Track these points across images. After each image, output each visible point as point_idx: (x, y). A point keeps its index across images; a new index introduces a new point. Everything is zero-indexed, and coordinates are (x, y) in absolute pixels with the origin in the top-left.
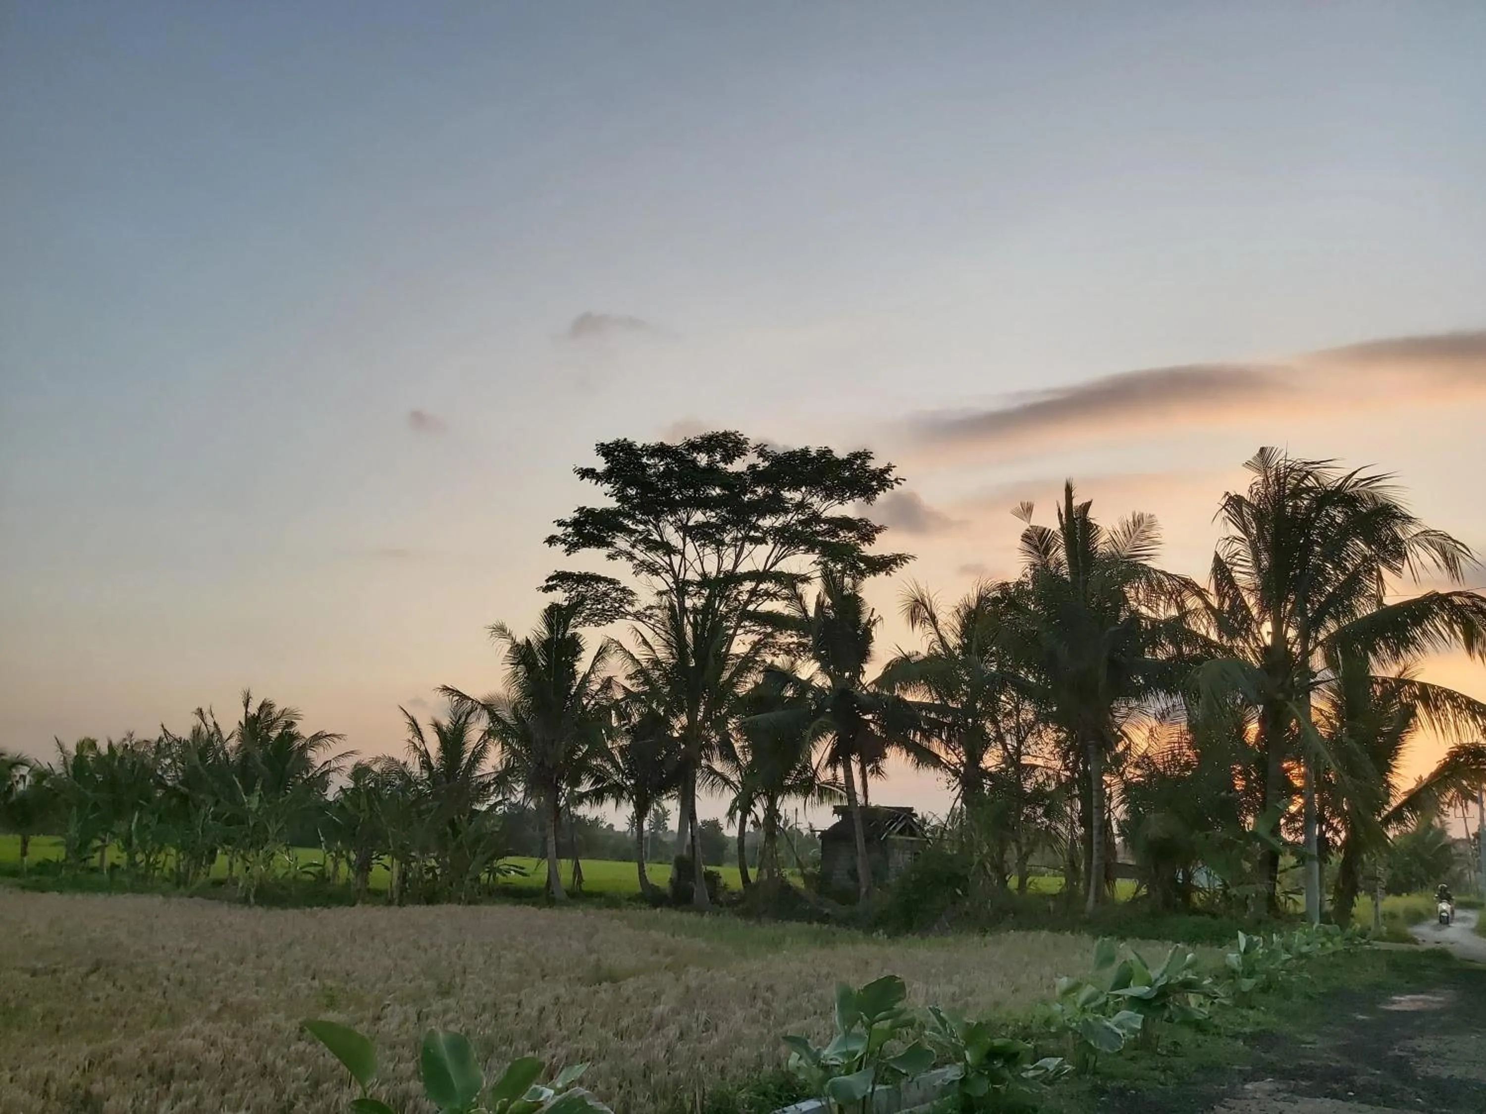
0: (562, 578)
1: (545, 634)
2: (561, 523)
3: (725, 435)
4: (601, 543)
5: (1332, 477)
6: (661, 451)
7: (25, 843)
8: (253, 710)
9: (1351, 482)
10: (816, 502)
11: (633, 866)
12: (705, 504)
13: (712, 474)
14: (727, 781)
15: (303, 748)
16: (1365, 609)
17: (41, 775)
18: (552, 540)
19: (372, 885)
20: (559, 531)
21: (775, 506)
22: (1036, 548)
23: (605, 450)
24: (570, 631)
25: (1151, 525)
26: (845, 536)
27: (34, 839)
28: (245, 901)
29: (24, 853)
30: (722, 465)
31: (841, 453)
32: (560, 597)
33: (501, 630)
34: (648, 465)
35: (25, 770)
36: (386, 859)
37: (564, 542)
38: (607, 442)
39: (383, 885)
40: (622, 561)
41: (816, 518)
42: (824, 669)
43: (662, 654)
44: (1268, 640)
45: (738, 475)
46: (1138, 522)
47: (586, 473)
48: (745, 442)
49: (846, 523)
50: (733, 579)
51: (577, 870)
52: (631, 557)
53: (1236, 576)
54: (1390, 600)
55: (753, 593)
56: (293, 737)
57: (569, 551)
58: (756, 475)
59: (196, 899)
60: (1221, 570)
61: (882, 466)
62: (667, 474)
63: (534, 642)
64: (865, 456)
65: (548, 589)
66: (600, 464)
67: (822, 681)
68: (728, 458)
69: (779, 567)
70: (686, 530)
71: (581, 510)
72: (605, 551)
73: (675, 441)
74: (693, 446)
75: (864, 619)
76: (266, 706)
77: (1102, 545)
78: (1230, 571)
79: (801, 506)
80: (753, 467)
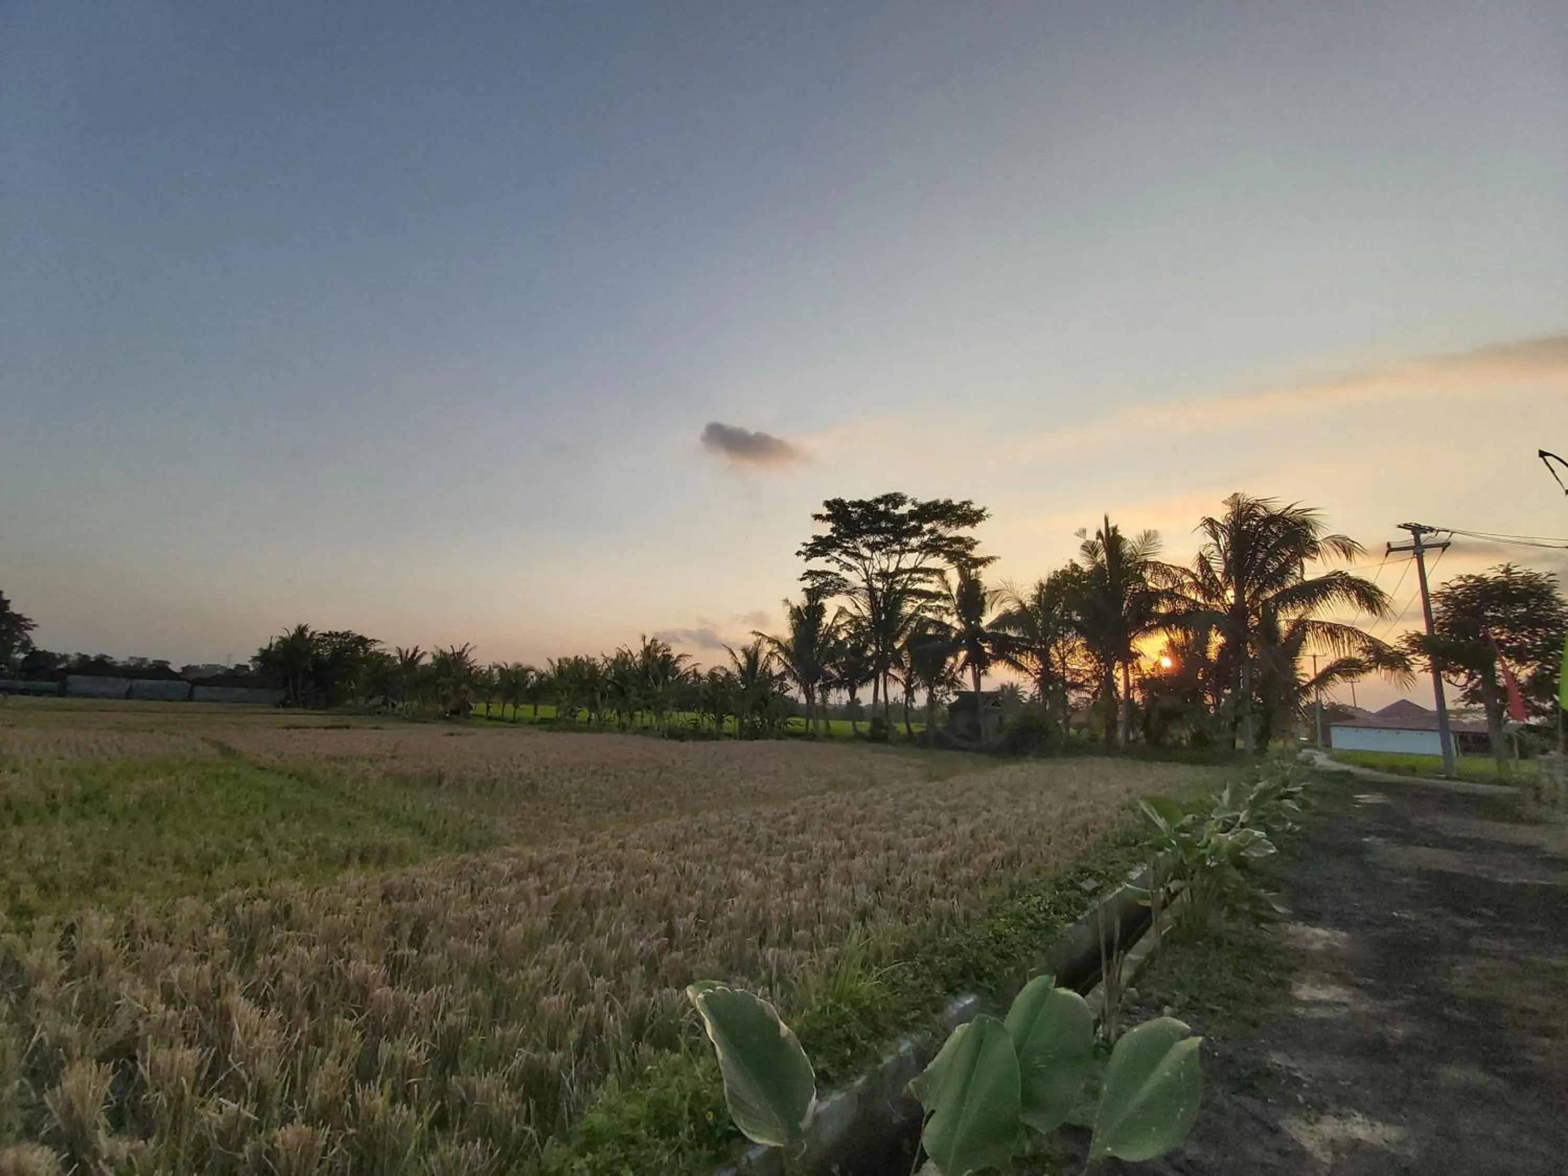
0: (810, 573)
1: (807, 604)
2: (804, 544)
3: (895, 494)
4: (823, 554)
5: (1277, 507)
6: (861, 504)
7: (536, 709)
8: (648, 643)
9: (1290, 511)
10: (942, 530)
11: (851, 723)
12: (880, 531)
13: (886, 515)
14: (897, 679)
15: (676, 661)
16: (1291, 583)
17: (541, 676)
18: (799, 553)
19: (725, 731)
20: (803, 549)
21: (917, 532)
22: (1089, 552)
23: (828, 504)
24: (819, 602)
25: (1155, 537)
26: (956, 546)
27: (540, 708)
28: (663, 736)
29: (535, 714)
30: (892, 510)
31: (956, 502)
32: (808, 584)
33: (786, 601)
34: (852, 512)
35: (532, 673)
36: (730, 717)
37: (804, 554)
38: (829, 499)
39: (731, 731)
40: (834, 563)
41: (940, 538)
42: (960, 620)
43: (866, 613)
44: (1232, 601)
45: (902, 516)
46: (1147, 535)
47: (818, 517)
48: (906, 498)
49: (959, 540)
50: (899, 571)
51: (828, 725)
52: (838, 561)
53: (1212, 565)
54: (1308, 577)
55: (909, 579)
56: (670, 656)
57: (807, 560)
58: (912, 515)
59: (638, 736)
60: (1203, 561)
61: (980, 508)
62: (862, 516)
63: (802, 608)
64: (969, 503)
65: (802, 579)
66: (825, 512)
67: (958, 625)
68: (896, 507)
69: (922, 565)
70: (867, 545)
71: (815, 537)
72: (824, 558)
73: (868, 498)
74: (878, 501)
75: (982, 592)
76: (654, 641)
77: (1127, 550)
78: (1208, 562)
79: (932, 531)
80: (911, 511)
